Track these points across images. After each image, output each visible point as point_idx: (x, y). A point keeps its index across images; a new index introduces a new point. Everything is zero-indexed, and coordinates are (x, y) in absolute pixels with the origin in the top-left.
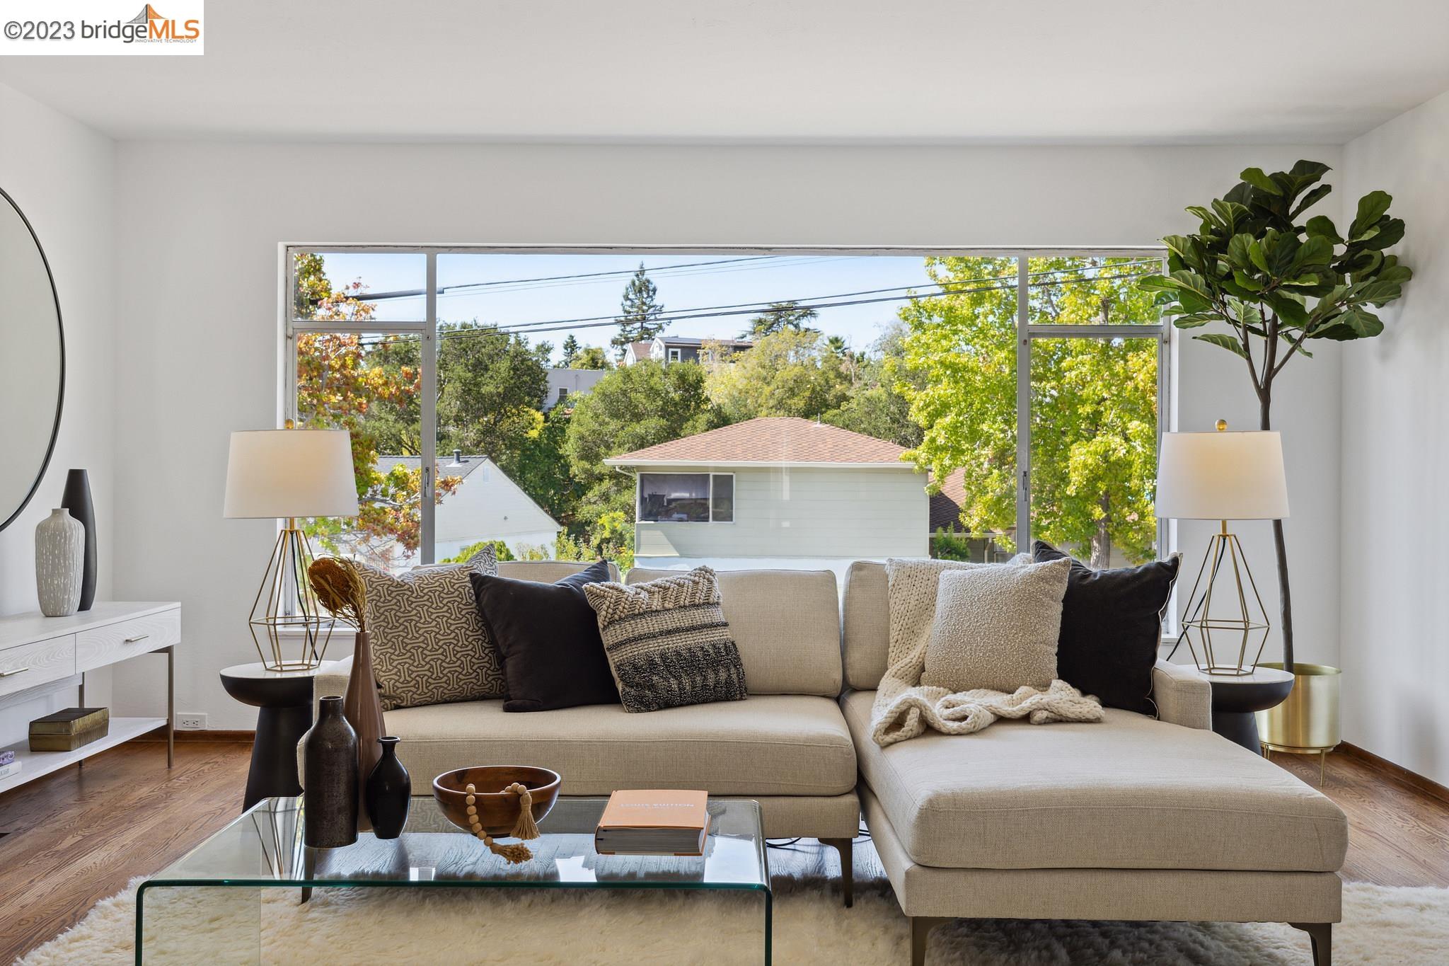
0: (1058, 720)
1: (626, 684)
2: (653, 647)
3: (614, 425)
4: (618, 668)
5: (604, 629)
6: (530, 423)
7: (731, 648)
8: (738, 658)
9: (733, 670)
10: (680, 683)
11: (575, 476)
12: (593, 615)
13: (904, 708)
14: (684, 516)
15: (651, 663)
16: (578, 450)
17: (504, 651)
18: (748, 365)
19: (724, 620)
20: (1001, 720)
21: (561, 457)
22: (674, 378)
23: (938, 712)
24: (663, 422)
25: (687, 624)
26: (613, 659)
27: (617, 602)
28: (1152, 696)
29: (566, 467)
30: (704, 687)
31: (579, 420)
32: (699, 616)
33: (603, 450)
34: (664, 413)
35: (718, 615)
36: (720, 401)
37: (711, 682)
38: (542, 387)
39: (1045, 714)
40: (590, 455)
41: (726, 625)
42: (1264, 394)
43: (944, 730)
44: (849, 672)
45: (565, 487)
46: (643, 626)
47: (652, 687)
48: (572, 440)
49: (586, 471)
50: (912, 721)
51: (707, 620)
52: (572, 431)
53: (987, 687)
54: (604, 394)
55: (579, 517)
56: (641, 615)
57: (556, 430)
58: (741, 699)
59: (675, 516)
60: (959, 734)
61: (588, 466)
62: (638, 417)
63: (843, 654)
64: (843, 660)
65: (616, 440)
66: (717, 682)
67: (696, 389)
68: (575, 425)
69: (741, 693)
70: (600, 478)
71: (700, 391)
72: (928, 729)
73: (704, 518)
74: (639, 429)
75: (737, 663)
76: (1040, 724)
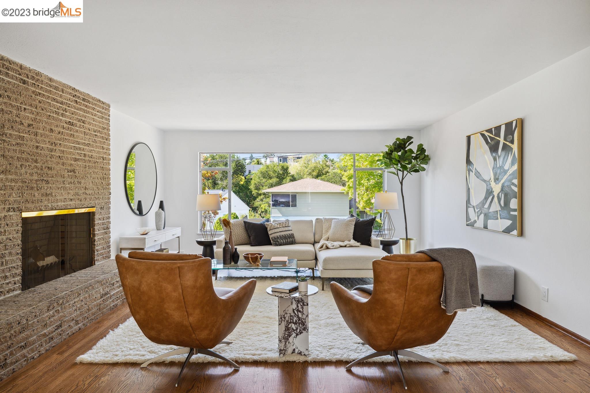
0: (352, 246)
1: (273, 241)
2: (278, 234)
3: (264, 180)
4: (272, 238)
5: (269, 231)
6: (241, 180)
7: (293, 235)
8: (294, 236)
9: (293, 239)
10: (283, 241)
11: (254, 194)
12: (267, 228)
13: (323, 244)
14: (284, 205)
15: (278, 237)
16: (254, 187)
17: (250, 235)
18: (301, 163)
19: (291, 229)
20: (341, 246)
21: (249, 189)
22: (280, 167)
23: (329, 245)
24: (278, 180)
25: (284, 230)
26: (271, 237)
27: (271, 226)
28: (371, 243)
29: (251, 192)
30: (288, 242)
31: (254, 179)
32: (287, 229)
33: (261, 187)
34: (278, 177)
35: (290, 228)
36: (293, 173)
37: (289, 241)
38: (244, 170)
39: (349, 245)
40: (257, 188)
41: (292, 230)
42: (401, 183)
43: (330, 248)
44: (315, 239)
45: (251, 197)
46: (276, 230)
47: (278, 242)
48: (253, 185)
49: (256, 193)
50: (324, 247)
51: (288, 229)
52: (253, 182)
53: (340, 241)
54: (261, 172)
55: (255, 206)
56: (276, 228)
57: (248, 181)
58: (295, 244)
59: (281, 205)
60: (333, 249)
61: (257, 191)
62: (271, 178)
63: (314, 236)
64: (314, 237)
65: (265, 184)
66: (290, 241)
67: (287, 170)
68: (253, 180)
69: (295, 243)
70: (260, 195)
71: (288, 171)
72: (327, 248)
73: (288, 206)
74: (271, 181)
75: (294, 237)
76: (348, 247)
